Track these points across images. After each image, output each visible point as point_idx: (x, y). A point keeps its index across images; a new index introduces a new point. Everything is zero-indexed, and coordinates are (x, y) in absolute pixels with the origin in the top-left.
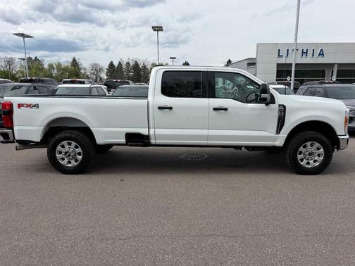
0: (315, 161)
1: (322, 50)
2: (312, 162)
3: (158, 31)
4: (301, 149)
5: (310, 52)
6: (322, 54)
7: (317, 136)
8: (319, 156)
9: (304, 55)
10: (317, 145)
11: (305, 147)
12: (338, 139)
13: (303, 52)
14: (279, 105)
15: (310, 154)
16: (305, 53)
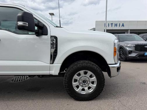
0: (89, 88)
1: (123, 24)
2: (86, 88)
3: (52, 15)
4: (76, 77)
5: (118, 25)
6: (123, 25)
7: (89, 65)
8: (93, 83)
9: (116, 26)
10: (90, 73)
11: (79, 75)
12: (109, 67)
13: (115, 25)
14: (51, 36)
15: (84, 82)
16: (116, 25)
